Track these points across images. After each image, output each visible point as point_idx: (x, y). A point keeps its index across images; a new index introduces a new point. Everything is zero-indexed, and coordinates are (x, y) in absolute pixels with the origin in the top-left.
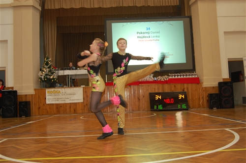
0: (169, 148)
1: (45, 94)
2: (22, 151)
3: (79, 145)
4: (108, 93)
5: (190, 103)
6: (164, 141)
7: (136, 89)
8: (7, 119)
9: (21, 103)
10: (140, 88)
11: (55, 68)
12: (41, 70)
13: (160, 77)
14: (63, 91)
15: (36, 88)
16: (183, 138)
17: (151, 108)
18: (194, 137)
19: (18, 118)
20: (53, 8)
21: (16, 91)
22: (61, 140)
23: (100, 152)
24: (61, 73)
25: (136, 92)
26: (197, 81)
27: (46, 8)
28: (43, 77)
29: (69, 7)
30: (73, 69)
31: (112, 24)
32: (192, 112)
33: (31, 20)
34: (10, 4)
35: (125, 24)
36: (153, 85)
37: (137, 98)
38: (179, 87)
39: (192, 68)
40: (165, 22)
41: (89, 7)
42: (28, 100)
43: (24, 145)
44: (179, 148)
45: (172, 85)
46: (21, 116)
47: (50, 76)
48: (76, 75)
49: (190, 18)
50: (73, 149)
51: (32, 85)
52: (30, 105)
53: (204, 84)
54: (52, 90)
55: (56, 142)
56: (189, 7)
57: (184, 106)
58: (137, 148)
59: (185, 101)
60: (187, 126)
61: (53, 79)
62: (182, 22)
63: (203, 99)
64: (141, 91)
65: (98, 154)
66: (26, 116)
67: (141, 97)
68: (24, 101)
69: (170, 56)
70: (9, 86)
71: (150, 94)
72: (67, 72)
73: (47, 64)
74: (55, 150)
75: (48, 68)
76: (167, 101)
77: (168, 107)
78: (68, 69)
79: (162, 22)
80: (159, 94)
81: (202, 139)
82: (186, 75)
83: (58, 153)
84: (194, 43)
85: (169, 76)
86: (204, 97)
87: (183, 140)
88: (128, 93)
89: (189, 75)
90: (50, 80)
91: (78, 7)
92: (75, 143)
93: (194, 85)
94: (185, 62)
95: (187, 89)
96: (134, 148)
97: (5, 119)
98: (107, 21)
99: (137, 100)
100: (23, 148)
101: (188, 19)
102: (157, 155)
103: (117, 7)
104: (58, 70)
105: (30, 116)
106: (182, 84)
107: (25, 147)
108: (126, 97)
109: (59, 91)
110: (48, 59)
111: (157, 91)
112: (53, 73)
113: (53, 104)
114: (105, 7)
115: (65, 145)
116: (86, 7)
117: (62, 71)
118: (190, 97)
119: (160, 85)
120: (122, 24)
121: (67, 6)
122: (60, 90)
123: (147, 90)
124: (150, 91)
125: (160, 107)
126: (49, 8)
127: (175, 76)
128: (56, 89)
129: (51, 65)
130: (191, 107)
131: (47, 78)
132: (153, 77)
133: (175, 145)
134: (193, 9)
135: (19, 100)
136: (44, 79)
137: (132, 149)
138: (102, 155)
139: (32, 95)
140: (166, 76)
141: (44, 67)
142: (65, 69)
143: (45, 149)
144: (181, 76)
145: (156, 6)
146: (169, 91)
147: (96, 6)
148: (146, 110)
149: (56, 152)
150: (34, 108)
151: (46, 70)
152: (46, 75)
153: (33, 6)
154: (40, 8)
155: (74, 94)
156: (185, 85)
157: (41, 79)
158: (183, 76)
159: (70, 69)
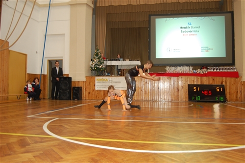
0: (201, 138)
1: (95, 81)
2: (68, 130)
3: (117, 129)
4: (150, 83)
5: (228, 96)
6: (197, 131)
7: (176, 81)
8: (63, 101)
9: (74, 88)
10: (180, 79)
11: (104, 58)
12: (92, 60)
13: (199, 70)
14: (110, 79)
15: (88, 76)
16: (216, 130)
17: (189, 99)
18: (228, 129)
19: (72, 101)
20: (103, 5)
21: (71, 78)
22: (103, 122)
23: (135, 137)
24: (109, 63)
25: (176, 83)
26: (236, 75)
27: (98, 5)
28: (93, 67)
29: (117, 5)
30: (119, 60)
31: (156, 19)
32: (229, 104)
33: (85, 16)
34: (68, 3)
35: (168, 19)
36: (192, 78)
37: (176, 89)
38: (217, 81)
39: (231, 62)
40: (206, 17)
41: (135, 4)
42: (80, 86)
43: (71, 125)
44: (211, 139)
45: (211, 78)
46: (74, 99)
47: (99, 65)
48: (122, 66)
49: (232, 13)
50: (111, 132)
51: (84, 73)
52: (81, 90)
53: (243, 78)
54: (101, 78)
55: (98, 125)
56: (232, 3)
57: (222, 99)
58: (169, 136)
59: (223, 93)
60: (223, 118)
61: (102, 68)
62: (224, 17)
63: (241, 93)
64: (180, 82)
65: (133, 139)
66: (78, 100)
67: (180, 88)
68: (77, 86)
69: (210, 50)
70: (65, 73)
71: (189, 85)
72: (114, 63)
73: (97, 55)
74: (95, 131)
75: (98, 58)
76: (205, 93)
77: (206, 98)
78: (115, 60)
79: (203, 17)
80: (197, 86)
81: (236, 132)
82: (225, 69)
83: (98, 134)
84: (235, 38)
85: (208, 69)
86: (243, 91)
87: (217, 132)
88: (168, 84)
89: (229, 69)
90: (99, 69)
91: (125, 4)
92: (114, 127)
93: (233, 79)
94: (225, 56)
95: (226, 82)
96: (166, 135)
97: (61, 101)
98: (151, 17)
99: (176, 90)
100: (69, 127)
101: (230, 14)
102: (188, 145)
103: (161, 3)
104: (107, 61)
105: (81, 100)
106: (221, 78)
107: (71, 127)
108: (166, 87)
109: (107, 80)
110: (98, 50)
111: (195, 83)
112: (102, 63)
113: (101, 91)
114: (150, 3)
115: (105, 128)
116: (132, 4)
117: (110, 62)
118: (228, 91)
119: (199, 77)
120: (165, 19)
121: (116, 3)
122: (107, 78)
123: (187, 82)
124: (189, 83)
125: (198, 98)
126: (100, 5)
127: (214, 69)
128: (104, 78)
129: (101, 56)
130: (229, 100)
131: (96, 67)
132: (193, 69)
133: (208, 137)
134: (235, 4)
135: (73, 85)
136: (94, 68)
137: (165, 136)
138: (135, 140)
139: (84, 82)
140: (205, 69)
141: (94, 58)
142: (113, 60)
143: (87, 130)
144: (220, 69)
145: (199, 2)
146: (207, 84)
147: (142, 3)
148: (184, 100)
149: (95, 133)
150: (85, 93)
151: (96, 61)
152: (96, 64)
153: (87, 4)
154: (92, 6)
155: (119, 83)
156: (224, 78)
157: (92, 68)
158: (222, 69)
159: (117, 60)
